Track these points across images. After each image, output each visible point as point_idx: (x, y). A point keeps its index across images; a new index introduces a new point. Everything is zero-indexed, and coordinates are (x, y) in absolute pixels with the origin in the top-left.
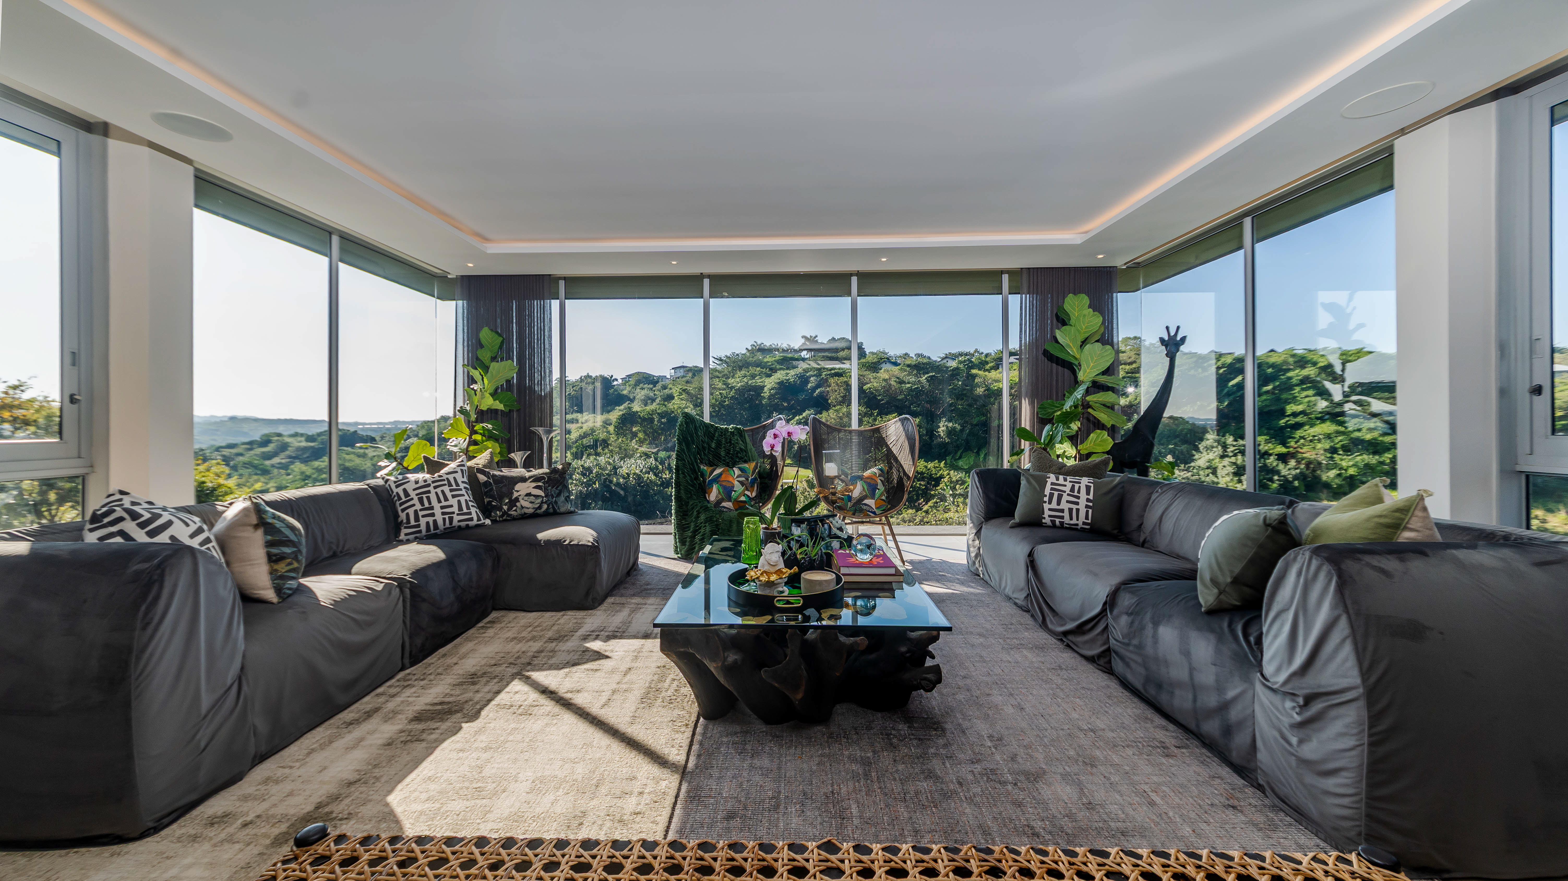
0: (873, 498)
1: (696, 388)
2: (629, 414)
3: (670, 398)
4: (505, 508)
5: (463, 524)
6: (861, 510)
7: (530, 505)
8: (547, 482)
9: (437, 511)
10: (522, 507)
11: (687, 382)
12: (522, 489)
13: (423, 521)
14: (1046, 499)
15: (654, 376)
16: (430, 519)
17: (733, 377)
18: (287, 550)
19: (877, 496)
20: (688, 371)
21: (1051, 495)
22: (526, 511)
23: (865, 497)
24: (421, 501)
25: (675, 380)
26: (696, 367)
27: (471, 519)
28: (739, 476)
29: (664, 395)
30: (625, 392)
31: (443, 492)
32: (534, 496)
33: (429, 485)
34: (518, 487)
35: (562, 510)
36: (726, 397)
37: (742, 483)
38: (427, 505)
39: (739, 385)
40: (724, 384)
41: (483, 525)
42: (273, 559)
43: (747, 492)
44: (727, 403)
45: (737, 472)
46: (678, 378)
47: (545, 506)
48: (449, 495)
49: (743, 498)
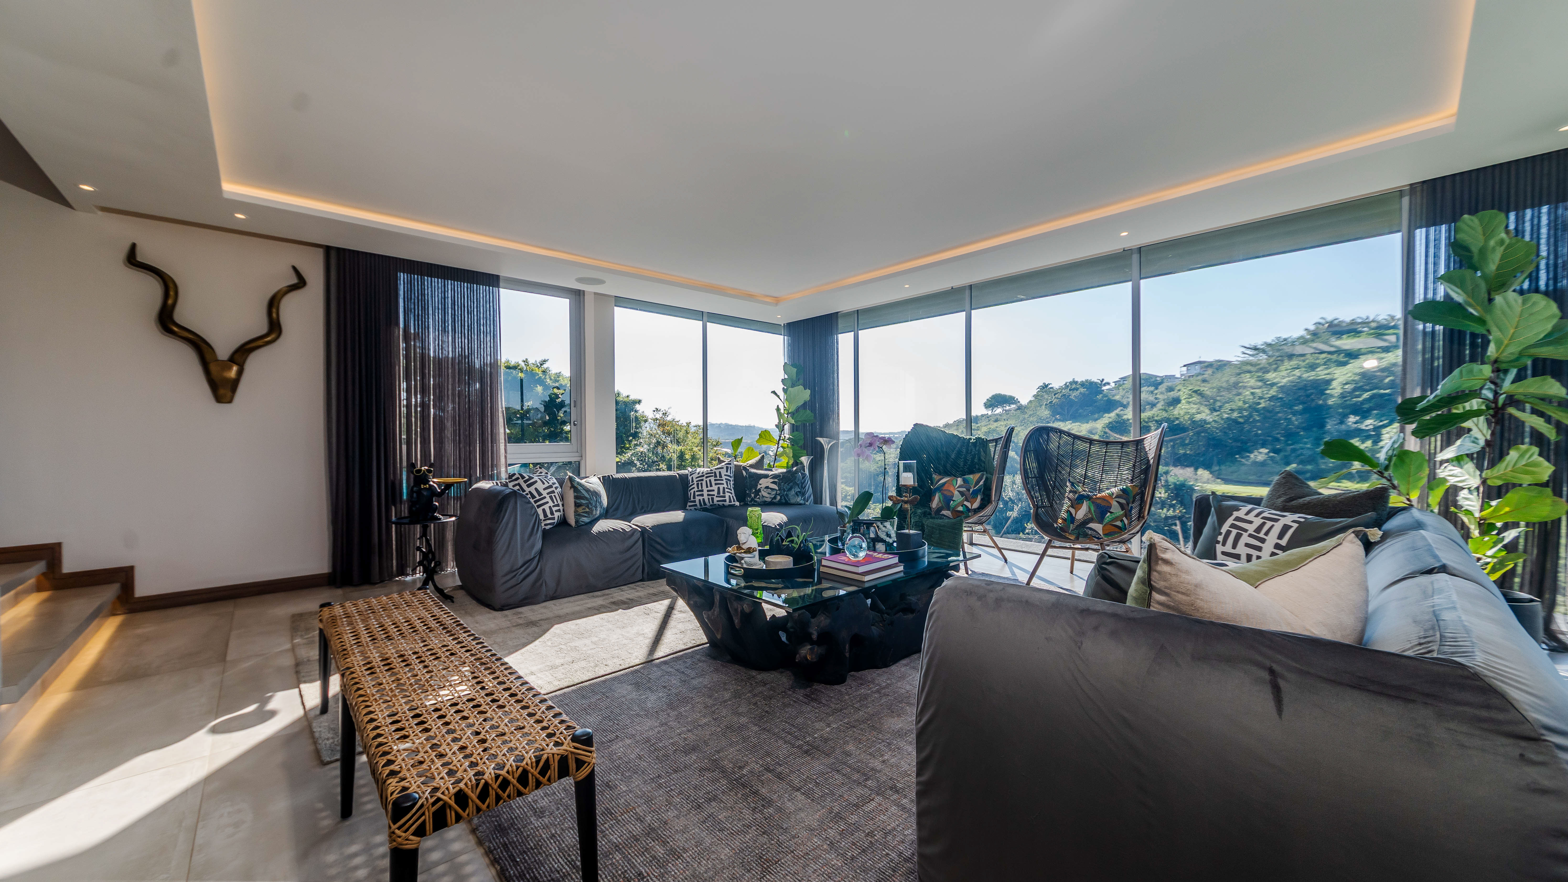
0: (1101, 522)
1: (1213, 388)
2: (1117, 422)
3: (1176, 401)
4: (753, 495)
5: (721, 503)
6: (1086, 535)
7: (767, 495)
8: (781, 479)
9: (705, 493)
10: (763, 496)
11: (1204, 381)
12: (763, 483)
13: (697, 498)
14: (1220, 538)
15: (1157, 376)
16: (701, 498)
17: (1275, 370)
18: (584, 502)
19: (1106, 521)
20: (1207, 367)
21: (1228, 533)
22: (766, 499)
23: (1091, 520)
24: (698, 485)
25: (1186, 380)
26: (1220, 361)
27: (725, 501)
28: (960, 487)
29: (1168, 399)
30: (1117, 398)
31: (710, 480)
32: (771, 489)
33: (703, 476)
34: (762, 481)
35: (792, 501)
36: (1261, 398)
37: (962, 494)
38: (700, 489)
39: (1285, 381)
40: (1260, 381)
41: (733, 506)
42: (577, 505)
43: (966, 503)
44: (1262, 405)
45: (960, 481)
46: (1193, 376)
47: (779, 497)
48: (713, 483)
49: (960, 508)
